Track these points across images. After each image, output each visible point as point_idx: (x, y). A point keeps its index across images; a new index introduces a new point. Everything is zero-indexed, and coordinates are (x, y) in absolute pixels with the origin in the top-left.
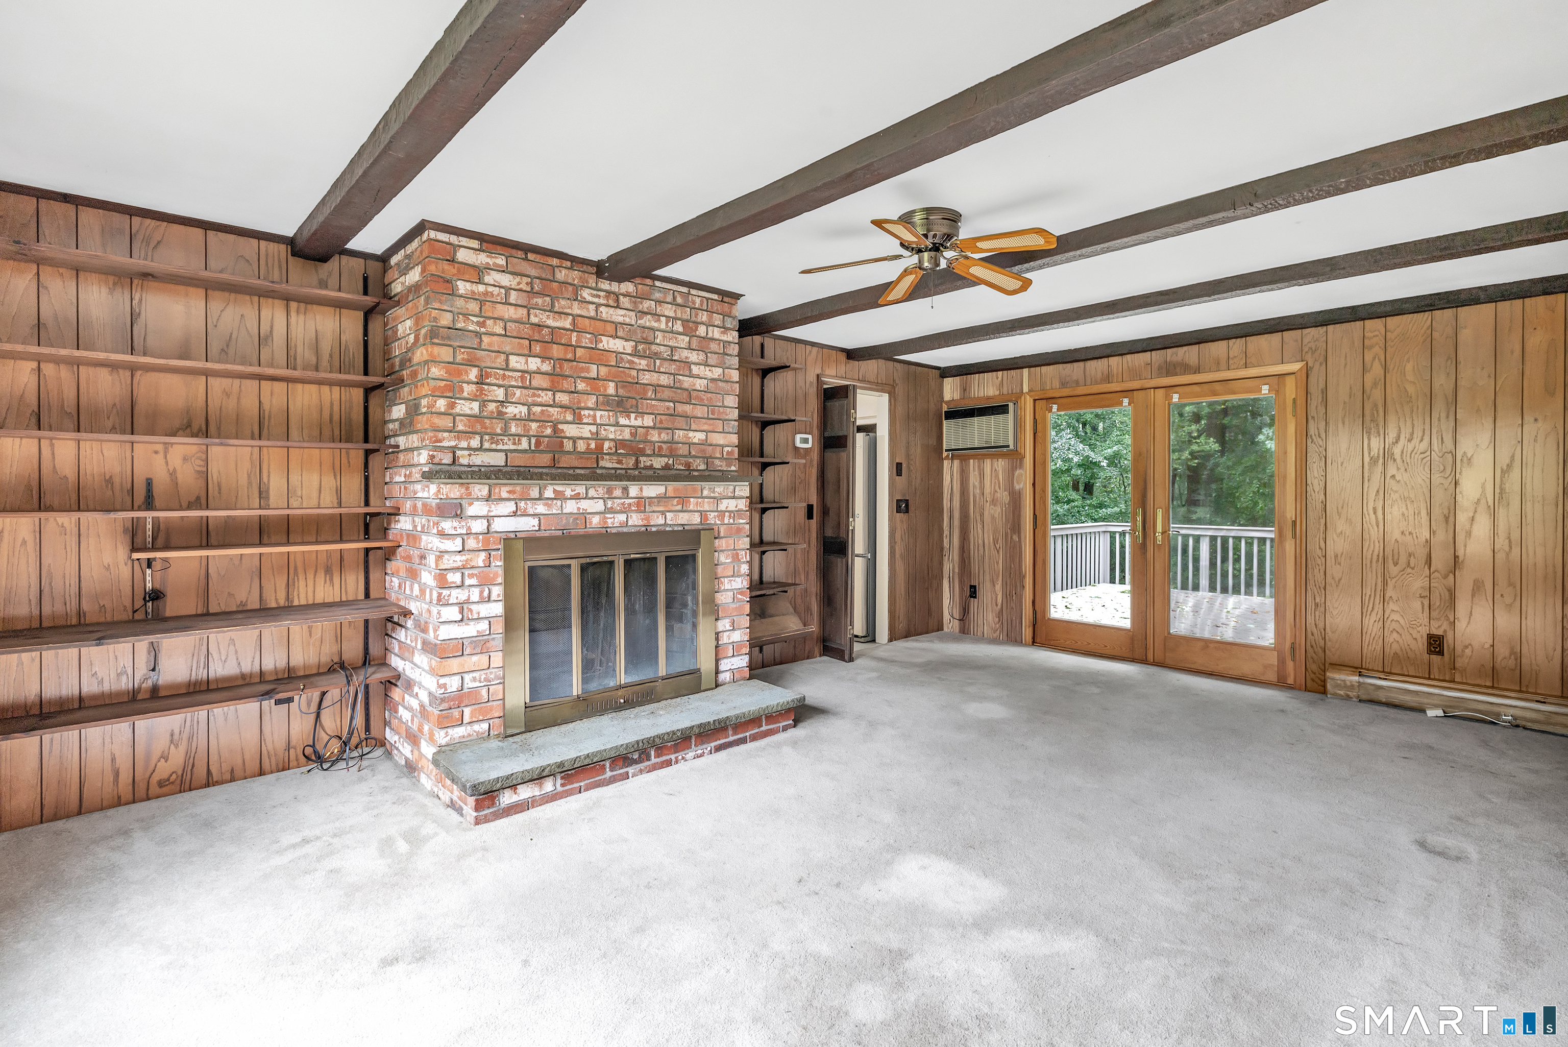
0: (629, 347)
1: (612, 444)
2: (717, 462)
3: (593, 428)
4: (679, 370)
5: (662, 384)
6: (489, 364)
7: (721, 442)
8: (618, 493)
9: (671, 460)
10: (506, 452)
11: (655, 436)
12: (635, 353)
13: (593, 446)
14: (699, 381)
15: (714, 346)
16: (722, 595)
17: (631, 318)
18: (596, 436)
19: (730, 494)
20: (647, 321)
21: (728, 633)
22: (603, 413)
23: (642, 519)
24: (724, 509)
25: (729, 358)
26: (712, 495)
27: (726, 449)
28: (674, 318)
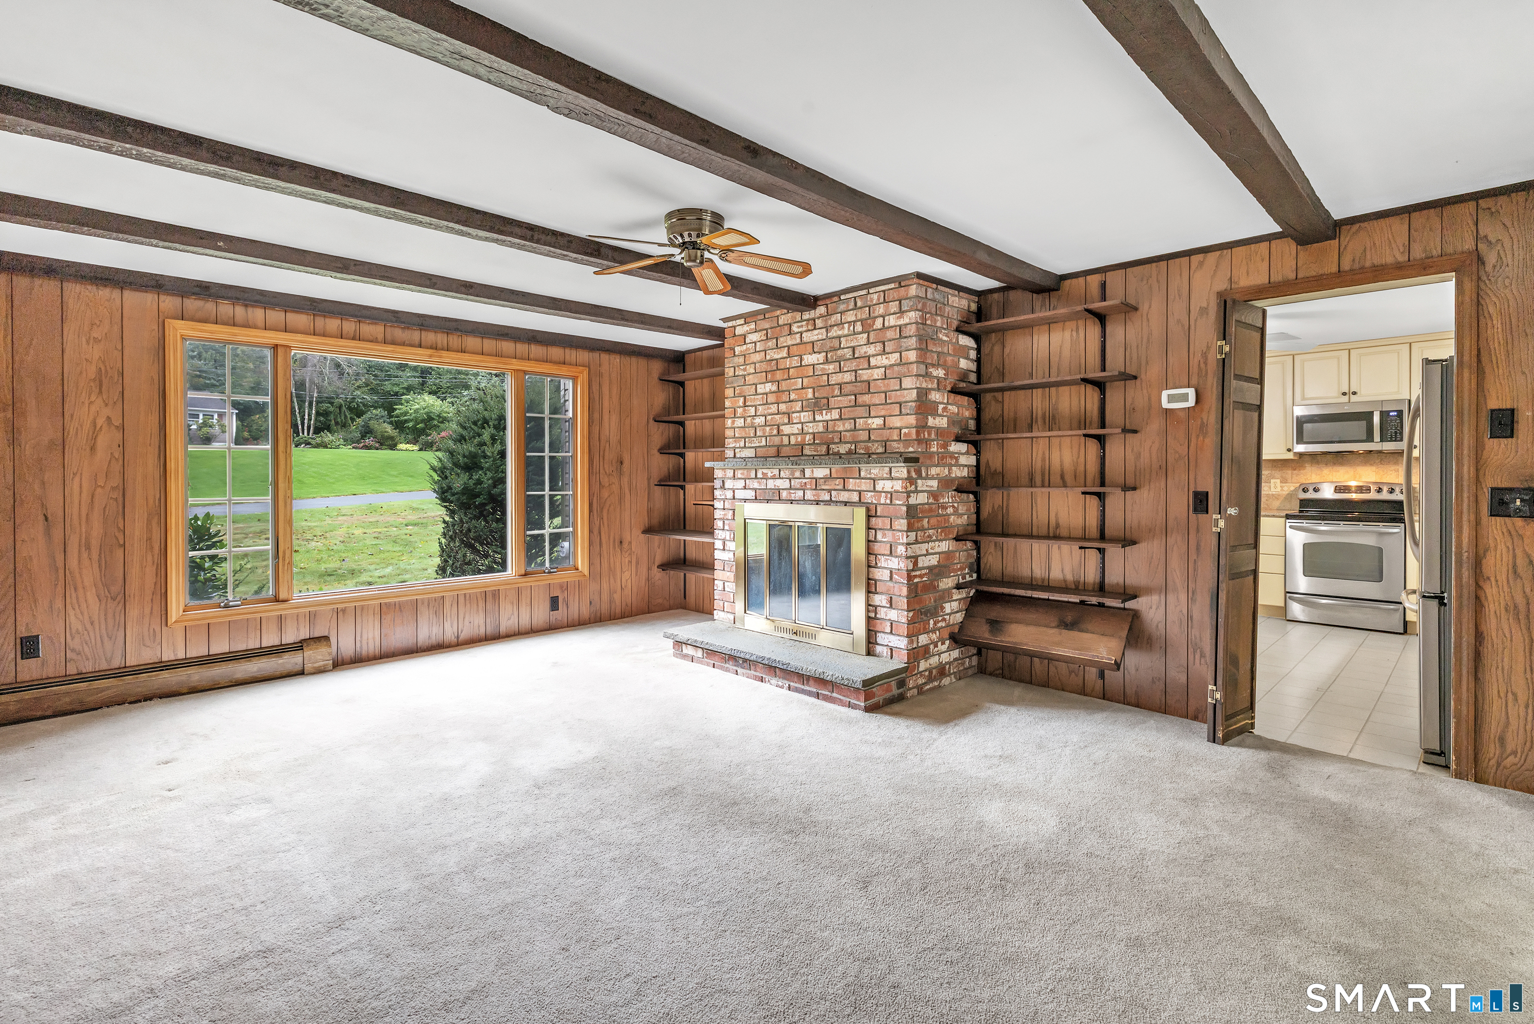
0: (821, 357)
1: (812, 436)
2: (895, 445)
3: (800, 426)
4: (858, 366)
5: (846, 381)
6: (748, 394)
7: (898, 425)
8: (797, 474)
9: (854, 445)
10: (755, 448)
11: (840, 427)
12: (827, 361)
13: (799, 439)
14: (876, 371)
15: (890, 334)
16: (879, 572)
17: (822, 334)
18: (803, 432)
19: (885, 475)
20: (835, 332)
21: (885, 609)
22: (805, 413)
23: (814, 495)
24: (881, 490)
25: (905, 340)
26: (869, 476)
27: (903, 431)
28: (854, 322)
